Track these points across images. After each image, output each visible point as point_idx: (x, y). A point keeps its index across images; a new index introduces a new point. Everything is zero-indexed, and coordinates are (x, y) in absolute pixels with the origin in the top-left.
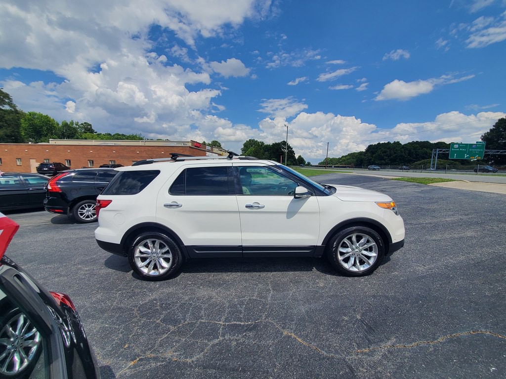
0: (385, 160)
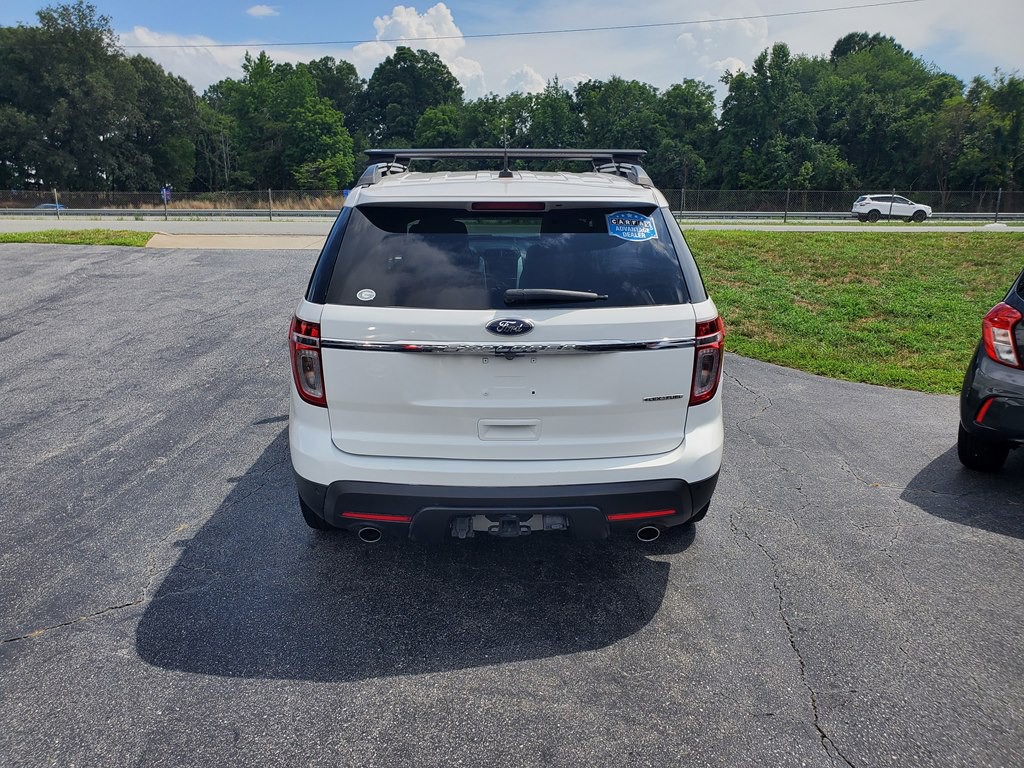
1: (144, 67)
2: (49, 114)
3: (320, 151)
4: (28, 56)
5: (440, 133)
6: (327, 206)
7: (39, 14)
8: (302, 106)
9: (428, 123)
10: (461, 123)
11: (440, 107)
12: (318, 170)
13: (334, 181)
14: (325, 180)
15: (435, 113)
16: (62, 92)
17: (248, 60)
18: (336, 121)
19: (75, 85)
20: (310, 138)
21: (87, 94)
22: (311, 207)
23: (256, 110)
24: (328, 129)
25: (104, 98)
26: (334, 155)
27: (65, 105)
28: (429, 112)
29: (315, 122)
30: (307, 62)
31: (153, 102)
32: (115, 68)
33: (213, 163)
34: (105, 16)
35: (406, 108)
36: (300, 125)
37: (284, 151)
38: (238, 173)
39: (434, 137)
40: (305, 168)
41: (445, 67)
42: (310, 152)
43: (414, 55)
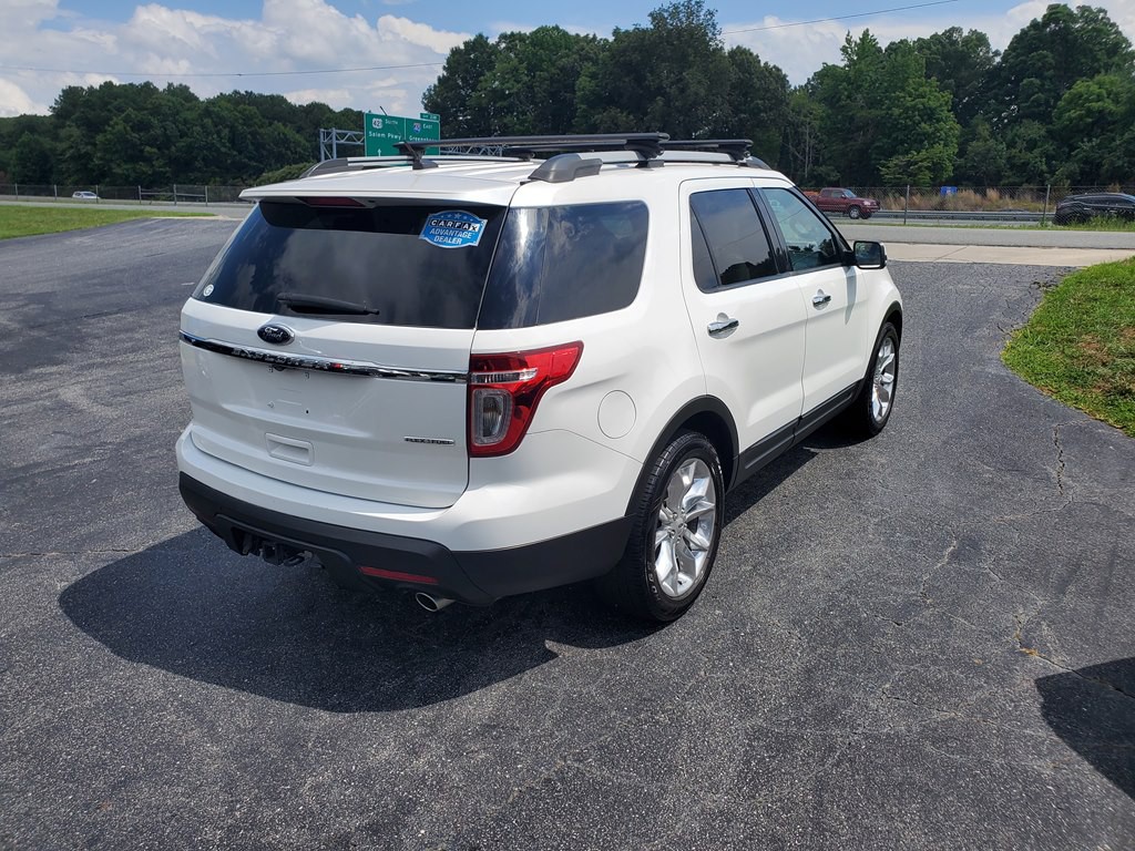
0: (148, 160)
1: (742, 58)
2: (646, 114)
3: (915, 141)
4: (636, 57)
5: (1090, 112)
6: (913, 205)
7: (651, 15)
8: (904, 90)
9: (1076, 100)
10: (1124, 97)
11: (1097, 78)
12: (909, 164)
13: (927, 176)
14: (916, 175)
15: (1088, 86)
16: (660, 91)
17: (848, 41)
18: (941, 105)
19: (672, 83)
20: (906, 127)
21: (682, 91)
22: (893, 206)
23: (849, 97)
24: (930, 115)
25: (696, 94)
26: (932, 146)
27: (661, 103)
28: (1080, 86)
29: (914, 108)
30: (927, 37)
31: (745, 95)
32: (711, 62)
33: (796, 158)
34: (711, 10)
35: (1047, 83)
36: (896, 111)
37: (873, 143)
38: (823, 169)
39: (1081, 118)
40: (894, 161)
41: (1113, 25)
42: (902, 142)
43: (1070, 14)
